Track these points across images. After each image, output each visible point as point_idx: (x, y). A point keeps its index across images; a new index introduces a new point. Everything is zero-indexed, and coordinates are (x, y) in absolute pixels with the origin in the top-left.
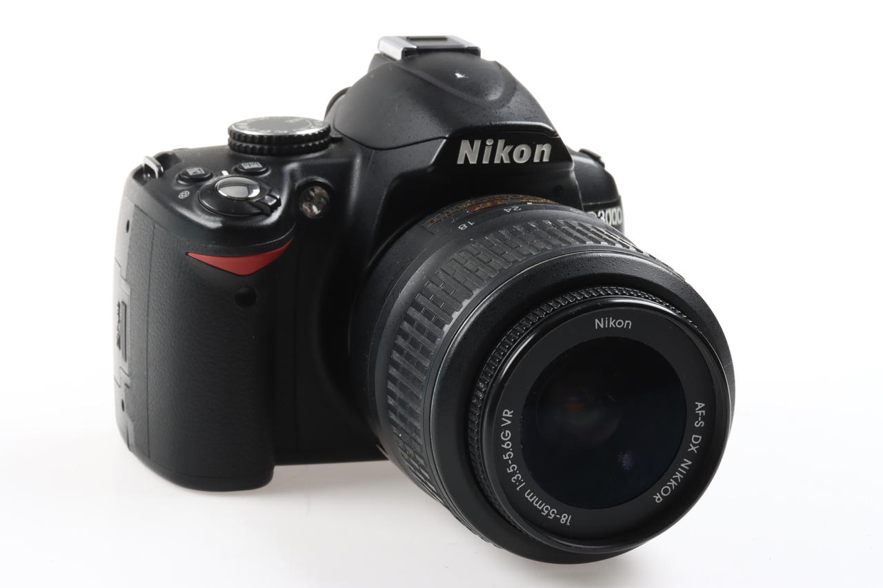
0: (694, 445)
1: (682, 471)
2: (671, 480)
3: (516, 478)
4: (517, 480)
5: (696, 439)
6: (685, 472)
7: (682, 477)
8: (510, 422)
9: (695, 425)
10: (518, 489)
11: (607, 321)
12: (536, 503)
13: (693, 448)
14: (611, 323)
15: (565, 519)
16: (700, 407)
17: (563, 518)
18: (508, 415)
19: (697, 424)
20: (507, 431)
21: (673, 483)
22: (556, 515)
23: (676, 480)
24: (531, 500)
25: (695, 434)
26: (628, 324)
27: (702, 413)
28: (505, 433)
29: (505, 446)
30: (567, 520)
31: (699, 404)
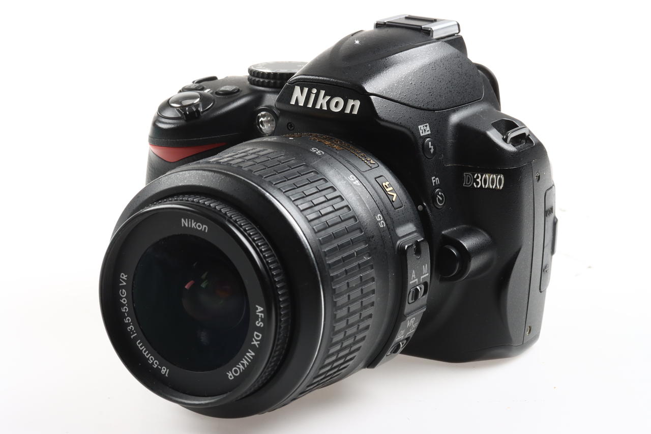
0: (257, 341)
1: (248, 359)
2: (240, 364)
3: (130, 328)
4: (131, 330)
5: (258, 336)
6: (250, 361)
7: (248, 364)
8: (125, 284)
9: (257, 324)
10: (132, 337)
11: (190, 222)
12: (145, 352)
13: (255, 343)
14: (193, 225)
15: (164, 371)
16: (259, 310)
17: (163, 370)
18: (124, 278)
19: (258, 323)
20: (124, 290)
21: (241, 367)
22: (158, 365)
23: (243, 364)
24: (141, 349)
25: (257, 332)
26: (205, 228)
27: (261, 316)
28: (122, 291)
29: (122, 301)
30: (166, 372)
31: (259, 307)
